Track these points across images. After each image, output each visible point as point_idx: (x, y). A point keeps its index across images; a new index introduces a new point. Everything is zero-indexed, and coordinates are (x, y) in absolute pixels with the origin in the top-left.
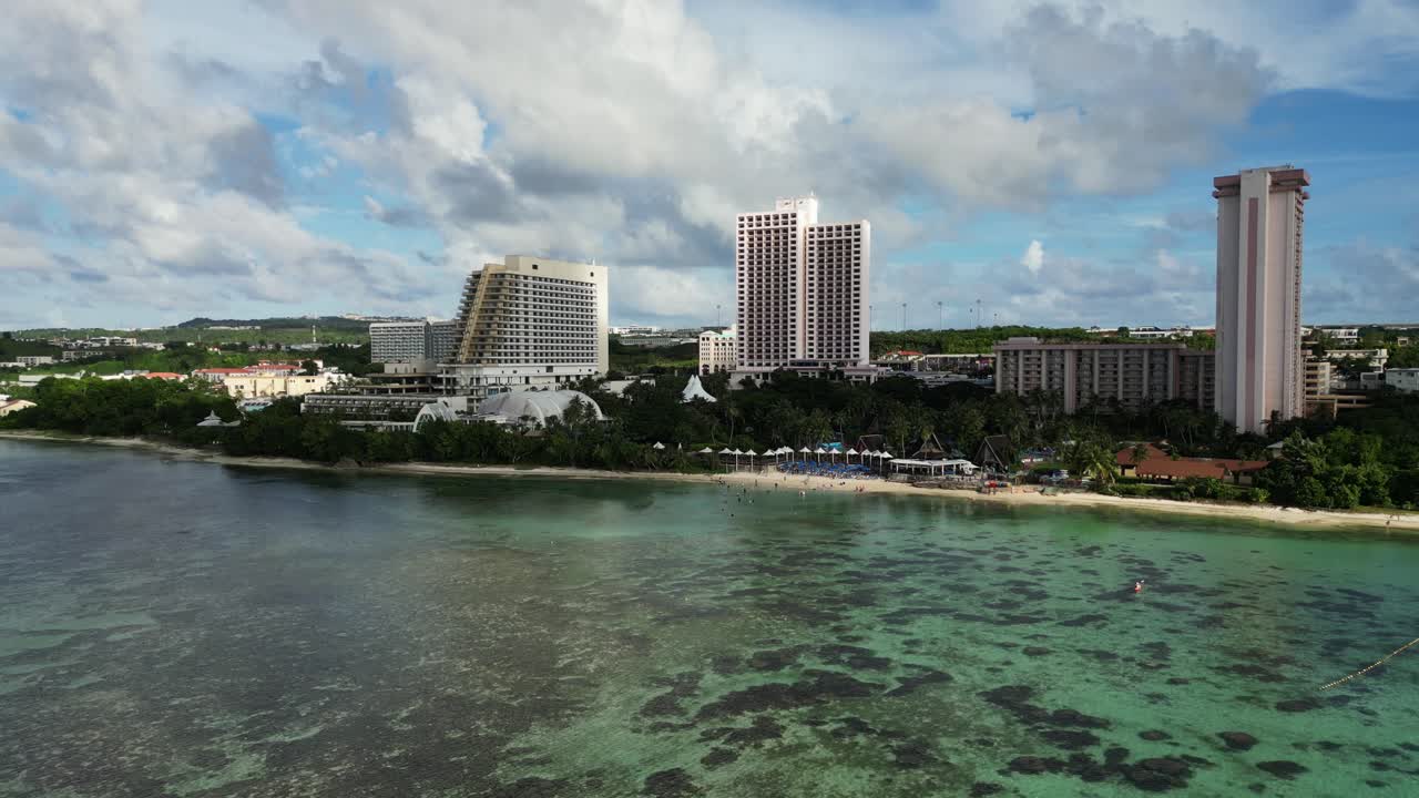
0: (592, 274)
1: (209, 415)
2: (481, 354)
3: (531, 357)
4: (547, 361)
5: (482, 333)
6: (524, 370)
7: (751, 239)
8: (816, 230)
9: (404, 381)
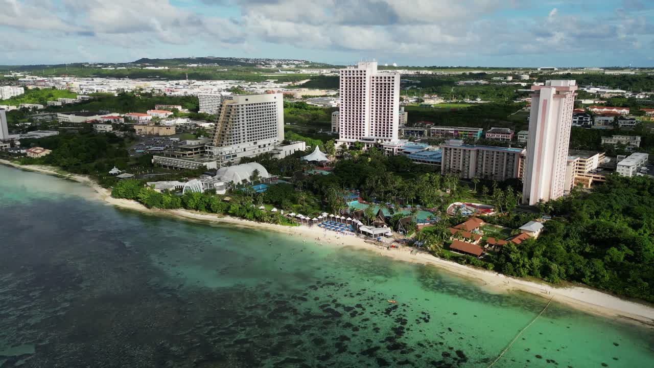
0: (275, 98)
1: (113, 168)
2: (222, 142)
3: (246, 139)
4: (254, 140)
5: (223, 132)
6: (242, 146)
7: (347, 81)
8: (375, 78)
9: (193, 150)
